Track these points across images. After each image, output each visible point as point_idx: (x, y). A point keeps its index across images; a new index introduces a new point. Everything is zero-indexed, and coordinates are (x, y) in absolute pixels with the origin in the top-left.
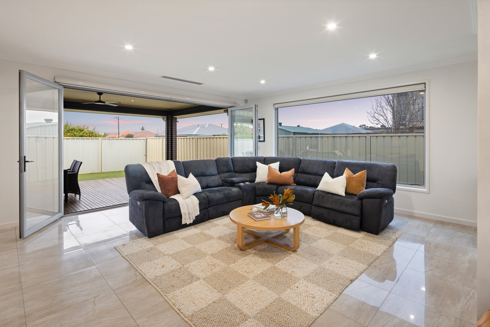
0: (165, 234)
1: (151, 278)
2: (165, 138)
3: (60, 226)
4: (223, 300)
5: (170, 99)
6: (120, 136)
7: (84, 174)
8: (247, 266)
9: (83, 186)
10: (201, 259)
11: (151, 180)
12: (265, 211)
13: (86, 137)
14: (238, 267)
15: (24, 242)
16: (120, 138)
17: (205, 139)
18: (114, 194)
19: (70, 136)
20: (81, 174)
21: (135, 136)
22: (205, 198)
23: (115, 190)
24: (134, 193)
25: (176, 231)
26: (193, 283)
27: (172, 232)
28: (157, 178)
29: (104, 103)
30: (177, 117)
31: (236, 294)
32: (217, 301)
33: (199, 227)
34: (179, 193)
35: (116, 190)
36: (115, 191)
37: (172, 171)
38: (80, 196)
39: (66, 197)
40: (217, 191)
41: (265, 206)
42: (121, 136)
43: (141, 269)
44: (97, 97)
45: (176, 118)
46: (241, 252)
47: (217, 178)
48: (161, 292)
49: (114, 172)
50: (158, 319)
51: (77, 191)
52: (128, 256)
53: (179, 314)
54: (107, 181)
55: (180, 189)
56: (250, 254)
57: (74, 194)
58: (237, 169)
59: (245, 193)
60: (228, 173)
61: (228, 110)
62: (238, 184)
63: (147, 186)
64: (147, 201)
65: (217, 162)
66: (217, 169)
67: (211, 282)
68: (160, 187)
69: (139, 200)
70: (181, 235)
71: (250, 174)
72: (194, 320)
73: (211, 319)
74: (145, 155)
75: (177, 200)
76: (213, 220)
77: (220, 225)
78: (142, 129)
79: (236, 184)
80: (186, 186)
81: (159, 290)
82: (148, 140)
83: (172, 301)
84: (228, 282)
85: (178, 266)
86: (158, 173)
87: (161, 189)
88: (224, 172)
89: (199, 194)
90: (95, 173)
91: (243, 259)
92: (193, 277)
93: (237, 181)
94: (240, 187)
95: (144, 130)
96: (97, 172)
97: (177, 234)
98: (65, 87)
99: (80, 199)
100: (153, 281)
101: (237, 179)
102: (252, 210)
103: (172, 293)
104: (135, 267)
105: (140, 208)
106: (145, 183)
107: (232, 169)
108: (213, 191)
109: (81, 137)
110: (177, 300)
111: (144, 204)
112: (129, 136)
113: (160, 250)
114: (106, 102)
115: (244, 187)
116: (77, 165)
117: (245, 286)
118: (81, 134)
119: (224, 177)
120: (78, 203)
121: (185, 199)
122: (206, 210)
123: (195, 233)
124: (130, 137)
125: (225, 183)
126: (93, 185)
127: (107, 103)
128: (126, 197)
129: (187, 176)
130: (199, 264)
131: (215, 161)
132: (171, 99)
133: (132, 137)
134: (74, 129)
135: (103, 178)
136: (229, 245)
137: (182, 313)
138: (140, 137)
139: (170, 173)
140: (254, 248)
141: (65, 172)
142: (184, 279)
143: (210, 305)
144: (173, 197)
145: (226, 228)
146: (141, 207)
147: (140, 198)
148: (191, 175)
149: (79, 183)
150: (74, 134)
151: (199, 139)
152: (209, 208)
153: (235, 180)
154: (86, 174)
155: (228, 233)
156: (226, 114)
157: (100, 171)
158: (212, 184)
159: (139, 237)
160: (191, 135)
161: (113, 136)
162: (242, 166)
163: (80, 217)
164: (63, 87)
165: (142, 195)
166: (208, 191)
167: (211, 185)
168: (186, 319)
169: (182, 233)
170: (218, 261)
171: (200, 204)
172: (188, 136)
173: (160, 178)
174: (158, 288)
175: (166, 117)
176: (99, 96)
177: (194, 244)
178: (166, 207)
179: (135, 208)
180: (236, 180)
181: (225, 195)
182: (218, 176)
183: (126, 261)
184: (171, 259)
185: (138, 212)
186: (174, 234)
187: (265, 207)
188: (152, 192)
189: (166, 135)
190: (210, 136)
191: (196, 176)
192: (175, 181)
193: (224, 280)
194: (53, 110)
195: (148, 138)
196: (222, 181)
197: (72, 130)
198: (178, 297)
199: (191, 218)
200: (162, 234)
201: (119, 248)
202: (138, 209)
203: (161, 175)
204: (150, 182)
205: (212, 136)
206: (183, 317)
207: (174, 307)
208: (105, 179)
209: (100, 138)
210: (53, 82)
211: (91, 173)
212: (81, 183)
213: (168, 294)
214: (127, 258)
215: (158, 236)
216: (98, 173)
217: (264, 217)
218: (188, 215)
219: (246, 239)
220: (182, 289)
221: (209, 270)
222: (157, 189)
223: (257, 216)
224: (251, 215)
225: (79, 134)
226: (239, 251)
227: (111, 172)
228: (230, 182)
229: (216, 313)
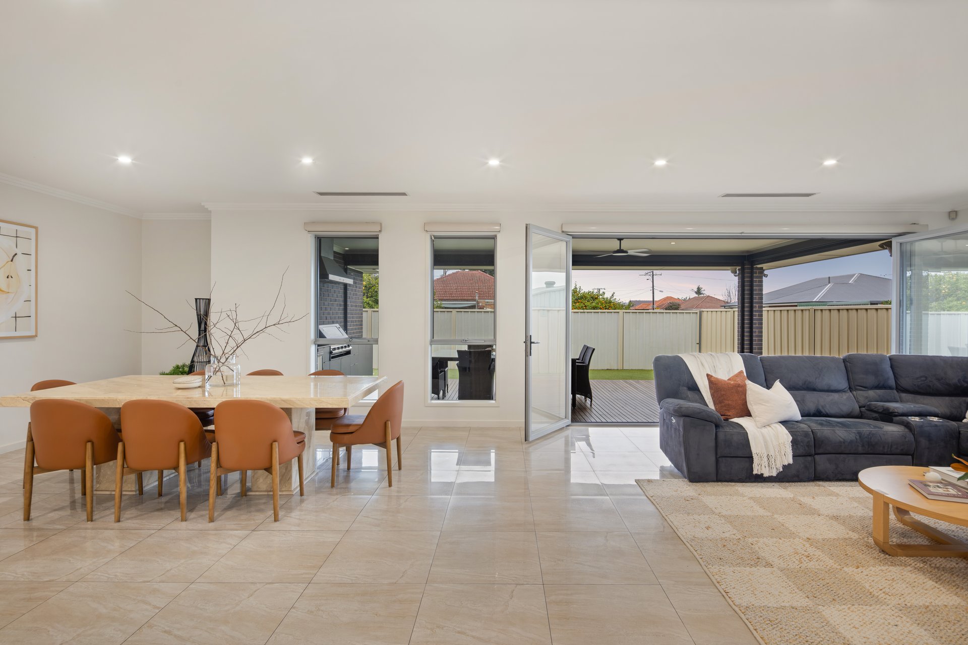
0: (719, 483)
1: (685, 536)
2: (737, 309)
3: (567, 438)
4: (813, 611)
5: (740, 234)
6: (655, 306)
7: (598, 370)
8: (890, 582)
9: (596, 387)
10: (783, 539)
11: (697, 385)
12: (960, 483)
13: (601, 309)
14: (866, 577)
15: (530, 447)
16: (655, 311)
17: (835, 313)
18: (639, 405)
19: (579, 308)
20: (594, 370)
21: (682, 306)
22: (806, 434)
23: (641, 399)
24: (667, 403)
25: (741, 484)
26: (758, 567)
27: (733, 484)
28: (707, 383)
29: (627, 252)
30: (764, 266)
31: (845, 614)
32: (801, 608)
33: (790, 489)
34: (749, 414)
35: (643, 400)
36: (642, 402)
37: (736, 372)
38: (591, 402)
39: (574, 399)
40: (840, 425)
41: (964, 473)
42: (658, 307)
43: (672, 520)
44: (614, 245)
45: (763, 268)
46: (883, 555)
47: (845, 397)
48: (700, 560)
49: (642, 370)
50: (690, 590)
51: (587, 393)
52: (654, 498)
53: (725, 598)
54: (630, 384)
55: (752, 407)
56: (906, 566)
57: (583, 397)
58: (905, 382)
59: (924, 442)
60: (878, 391)
61: (891, 242)
62: (905, 418)
63: (690, 394)
64: (688, 419)
65: (848, 364)
66: (848, 379)
67: (795, 579)
68: (713, 398)
69: (675, 416)
70: (749, 491)
71: (947, 399)
72: (749, 614)
73: (781, 626)
74: (698, 342)
75: (743, 426)
76: (828, 483)
77: (841, 496)
78: (696, 293)
79: (896, 416)
80: (764, 404)
81: (697, 556)
82: (704, 315)
83: (716, 577)
84: (833, 592)
85: (734, 534)
86: (709, 373)
87: (715, 404)
88: (867, 388)
89: (793, 424)
90: (614, 370)
91: (884, 568)
92: (760, 560)
93: (900, 411)
94: (907, 425)
95: (701, 294)
96: (616, 369)
97: (743, 488)
98: (574, 237)
99: (591, 405)
100: (690, 542)
101: (902, 407)
102: (925, 477)
103: (718, 568)
104: (664, 515)
105: (675, 429)
106: (685, 388)
107: (892, 382)
108: (830, 424)
109: (594, 309)
110: (725, 578)
111: (681, 423)
112: (671, 306)
113: (707, 504)
114: (629, 251)
115: (921, 427)
116: (588, 351)
117: (872, 612)
118: (594, 304)
119: (867, 398)
120: (589, 411)
121: (761, 428)
122: (809, 458)
123: (780, 496)
124: (673, 309)
125: (867, 412)
126: (609, 387)
127: (631, 252)
128: (656, 410)
129: (768, 386)
130: (776, 545)
131: (842, 361)
132: (742, 234)
133: (677, 309)
134: (585, 297)
135: (624, 378)
136: (855, 536)
137: (730, 598)
138: (692, 307)
139: (733, 377)
140: (922, 558)
141: (574, 361)
142: (742, 556)
143: (784, 608)
144: (736, 420)
145: (856, 504)
146: (677, 427)
147: (675, 411)
148: (778, 385)
149: (591, 382)
150: (584, 304)
151: (818, 314)
152: (817, 457)
153: (894, 407)
154: (600, 370)
155: (859, 514)
156: (886, 252)
157: (620, 367)
158: (829, 410)
159: (673, 476)
160: (808, 304)
161: (644, 307)
162: (921, 377)
163: (592, 431)
164: (571, 237)
165: (678, 406)
166: (816, 422)
167: (828, 412)
168: (737, 609)
169: (752, 489)
170: (820, 553)
171: (794, 443)
172: (800, 306)
173: (714, 384)
174: (695, 553)
175: (740, 268)
176: (619, 241)
177: (773, 513)
178: (721, 436)
179: (668, 427)
180: (896, 408)
181: (860, 437)
182: (847, 394)
183: (651, 503)
184: (723, 521)
185: (673, 436)
186: (737, 488)
187: (962, 473)
188: (697, 405)
189: (740, 303)
190: (860, 305)
191: (790, 388)
192: (741, 391)
193: (824, 585)
194: (559, 270)
195: (704, 310)
196: (860, 407)
197: (582, 298)
198: (727, 575)
199: (773, 466)
200: (714, 481)
201: (642, 483)
202: (673, 430)
203: (715, 378)
204: (694, 388)
205: (868, 304)
206: (731, 603)
207: (717, 585)
208: (627, 381)
209: (621, 311)
210: (560, 232)
211: (607, 369)
212: (592, 383)
213: (711, 566)
214: (652, 500)
215: (705, 483)
216: (618, 370)
217: (954, 496)
218: (765, 459)
219: (903, 537)
220: (735, 568)
221: (795, 560)
222: (707, 402)
223: (932, 490)
224: (919, 487)
225: (590, 305)
226: (876, 553)
227: (638, 370)
228: (880, 411)
229: (793, 623)
